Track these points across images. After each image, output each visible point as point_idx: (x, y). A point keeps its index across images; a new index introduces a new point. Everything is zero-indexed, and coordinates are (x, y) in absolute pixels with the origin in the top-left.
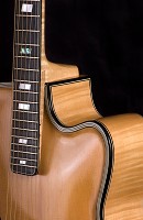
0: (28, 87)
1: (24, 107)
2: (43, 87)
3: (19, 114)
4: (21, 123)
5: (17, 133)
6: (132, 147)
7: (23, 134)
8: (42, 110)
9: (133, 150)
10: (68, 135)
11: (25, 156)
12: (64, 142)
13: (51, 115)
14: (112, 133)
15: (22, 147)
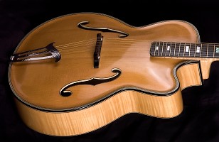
0: (198, 51)
1: (187, 49)
2: (198, 59)
3: (183, 46)
4: (178, 47)
5: (173, 45)
6: (165, 107)
7: (172, 48)
8: (185, 58)
9: (164, 107)
10: (172, 73)
11: (161, 49)
12: (168, 70)
13: (183, 63)
14: (173, 96)
15: (165, 48)
